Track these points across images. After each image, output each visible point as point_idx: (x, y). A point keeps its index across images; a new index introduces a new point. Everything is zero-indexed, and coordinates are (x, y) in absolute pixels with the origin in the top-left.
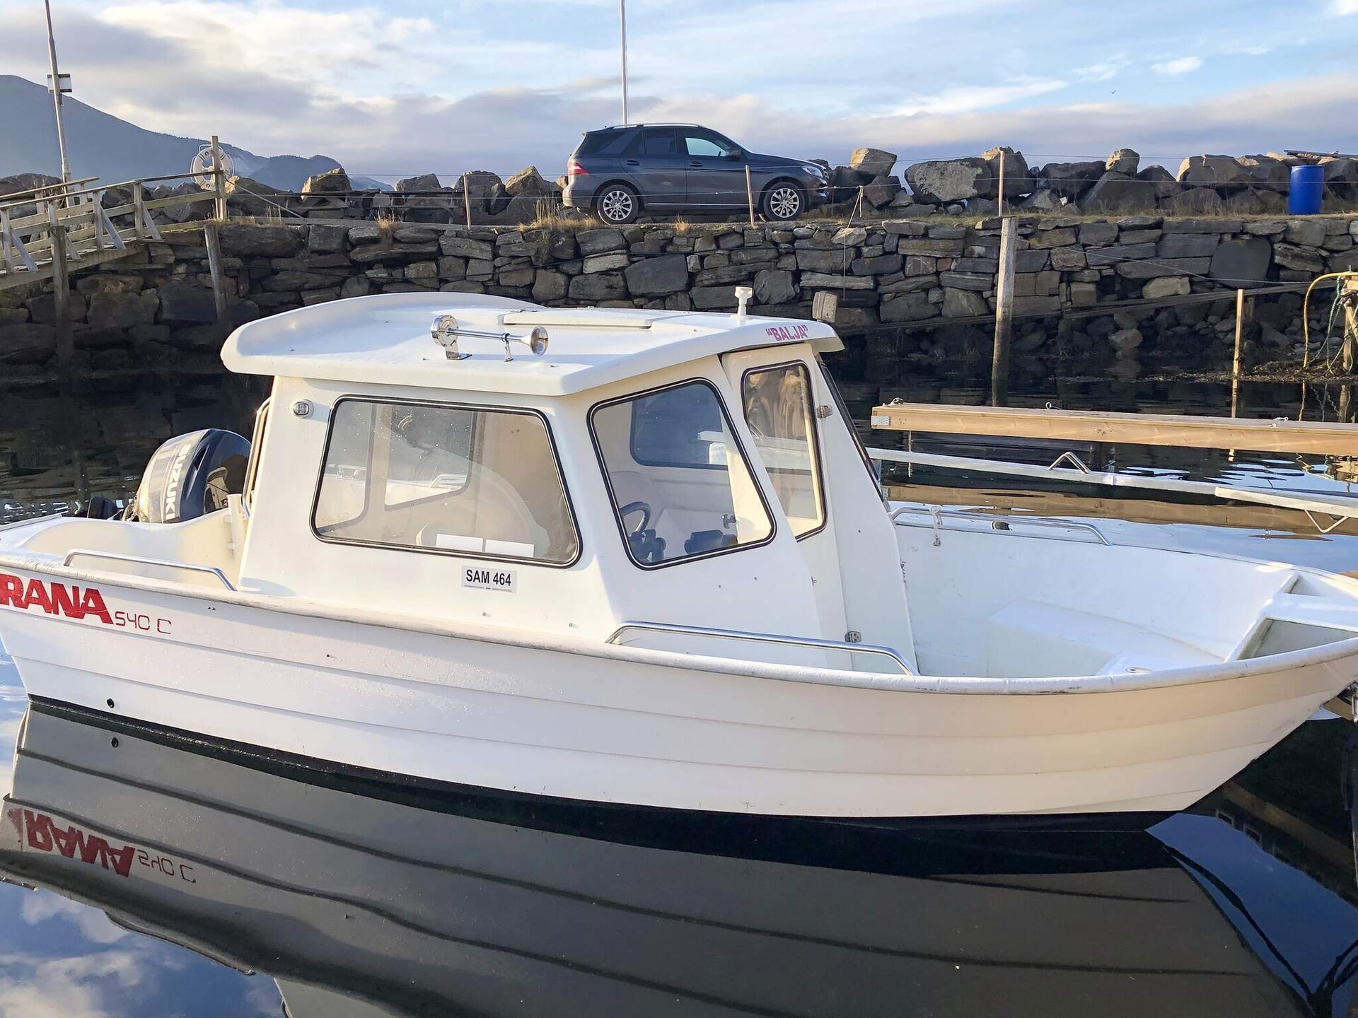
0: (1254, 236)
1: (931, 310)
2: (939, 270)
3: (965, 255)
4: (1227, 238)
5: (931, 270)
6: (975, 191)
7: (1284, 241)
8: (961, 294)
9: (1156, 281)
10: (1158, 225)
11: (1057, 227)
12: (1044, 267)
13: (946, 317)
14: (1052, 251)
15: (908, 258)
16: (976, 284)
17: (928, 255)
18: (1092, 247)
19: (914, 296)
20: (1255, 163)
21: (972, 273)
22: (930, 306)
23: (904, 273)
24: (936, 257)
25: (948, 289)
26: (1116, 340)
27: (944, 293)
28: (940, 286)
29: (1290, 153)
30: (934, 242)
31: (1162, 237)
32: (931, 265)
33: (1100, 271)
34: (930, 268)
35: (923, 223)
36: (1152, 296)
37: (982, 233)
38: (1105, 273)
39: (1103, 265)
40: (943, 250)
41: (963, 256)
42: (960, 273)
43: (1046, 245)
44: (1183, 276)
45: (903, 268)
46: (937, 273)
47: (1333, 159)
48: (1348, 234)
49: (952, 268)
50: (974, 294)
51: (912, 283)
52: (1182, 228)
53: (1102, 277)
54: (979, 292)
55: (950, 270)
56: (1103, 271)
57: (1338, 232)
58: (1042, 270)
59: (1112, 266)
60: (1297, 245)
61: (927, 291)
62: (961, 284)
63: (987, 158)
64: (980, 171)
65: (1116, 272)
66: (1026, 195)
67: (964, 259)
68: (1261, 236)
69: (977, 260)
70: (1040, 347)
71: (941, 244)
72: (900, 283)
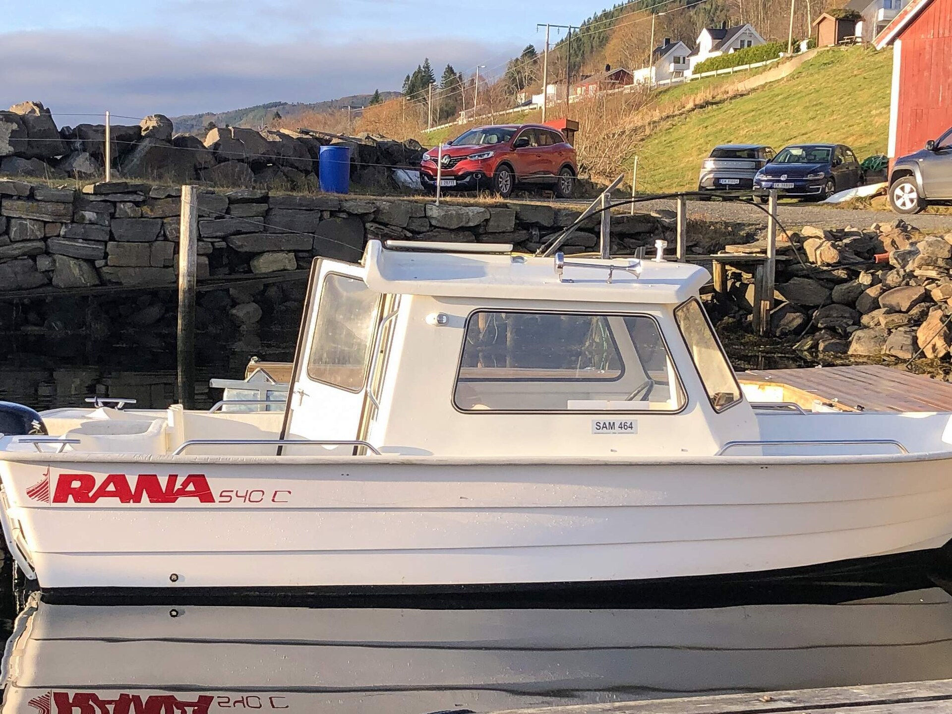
0: (349, 214)
1: (39, 278)
2: (48, 235)
3: (75, 220)
4: (326, 215)
5: (40, 235)
6: (11, 149)
7: (374, 221)
8: (72, 262)
9: (266, 255)
10: (265, 199)
11: (169, 196)
12: (158, 236)
13: (57, 287)
14: (165, 221)
15: (13, 221)
16: (89, 252)
17: (35, 218)
18: (205, 219)
19: (21, 262)
20: (278, 139)
21: (83, 239)
22: (38, 275)
23: (9, 237)
24: (43, 221)
25: (57, 257)
26: (238, 314)
27: (54, 261)
28: (47, 253)
29: (302, 132)
30: (42, 204)
31: (270, 209)
32: (39, 230)
33: (212, 243)
34: (38, 233)
35: (28, 182)
36: (264, 270)
37: (92, 198)
38: (217, 245)
39: (216, 237)
40: (53, 214)
41: (73, 222)
42: (69, 239)
43: (159, 213)
44: (289, 251)
45: (7, 232)
46: (45, 239)
47: (340, 141)
48: (425, 217)
49: (62, 233)
50: (85, 264)
51: (17, 248)
52: (287, 203)
53: (214, 249)
54: (91, 262)
55: (59, 236)
56: (216, 244)
57: (418, 215)
58: (156, 240)
59: (224, 238)
60: (386, 225)
61: (33, 257)
62: (72, 251)
63: (20, 112)
64: (15, 126)
65: (228, 246)
66: (59, 157)
67: (74, 225)
68: (356, 214)
69: (87, 226)
70: (159, 320)
71: (50, 207)
72: (6, 247)
